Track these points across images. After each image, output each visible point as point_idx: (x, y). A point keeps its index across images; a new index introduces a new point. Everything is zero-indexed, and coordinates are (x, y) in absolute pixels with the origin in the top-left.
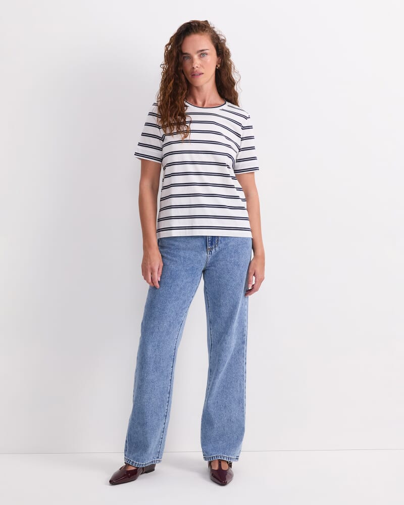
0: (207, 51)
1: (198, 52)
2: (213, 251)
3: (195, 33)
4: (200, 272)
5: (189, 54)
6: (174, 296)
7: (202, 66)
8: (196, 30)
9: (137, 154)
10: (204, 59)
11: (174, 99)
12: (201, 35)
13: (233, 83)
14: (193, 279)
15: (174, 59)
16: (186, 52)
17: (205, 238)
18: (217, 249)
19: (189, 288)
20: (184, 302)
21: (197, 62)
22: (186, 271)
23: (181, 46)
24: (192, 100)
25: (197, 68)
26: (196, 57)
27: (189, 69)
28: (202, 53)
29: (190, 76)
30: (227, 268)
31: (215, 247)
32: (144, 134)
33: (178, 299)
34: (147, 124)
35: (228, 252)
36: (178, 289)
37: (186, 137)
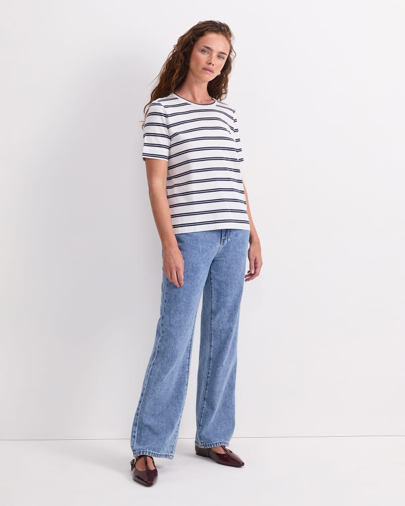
2: (226, 242)
18: (229, 239)
24: (190, 97)
35: (237, 243)
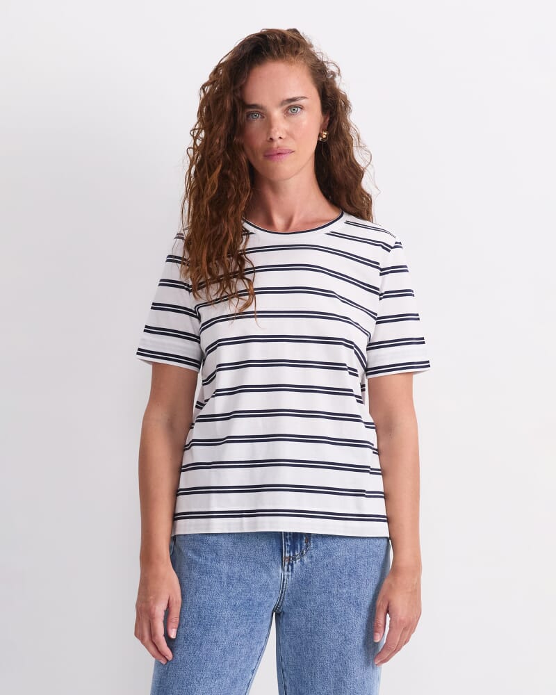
0: (303, 102)
1: (282, 103)
2: (297, 564)
3: (274, 58)
4: (267, 612)
5: (262, 108)
6: (210, 667)
7: (290, 135)
8: (279, 52)
9: (141, 352)
10: (294, 119)
11: (218, 214)
12: (291, 63)
13: (357, 173)
14: (252, 630)
15: (226, 118)
16: (254, 102)
17: (278, 536)
18: (306, 559)
19: (244, 651)
20: (234, 682)
21: (281, 125)
22: (234, 608)
23: (242, 88)
24: (261, 217)
25: (279, 142)
26: (277, 114)
27: (259, 142)
28: (291, 106)
29: (261, 157)
30: (332, 612)
31: (302, 555)
32: (156, 306)
33: (217, 674)
34: (165, 283)
36: (218, 651)
37: (247, 306)
